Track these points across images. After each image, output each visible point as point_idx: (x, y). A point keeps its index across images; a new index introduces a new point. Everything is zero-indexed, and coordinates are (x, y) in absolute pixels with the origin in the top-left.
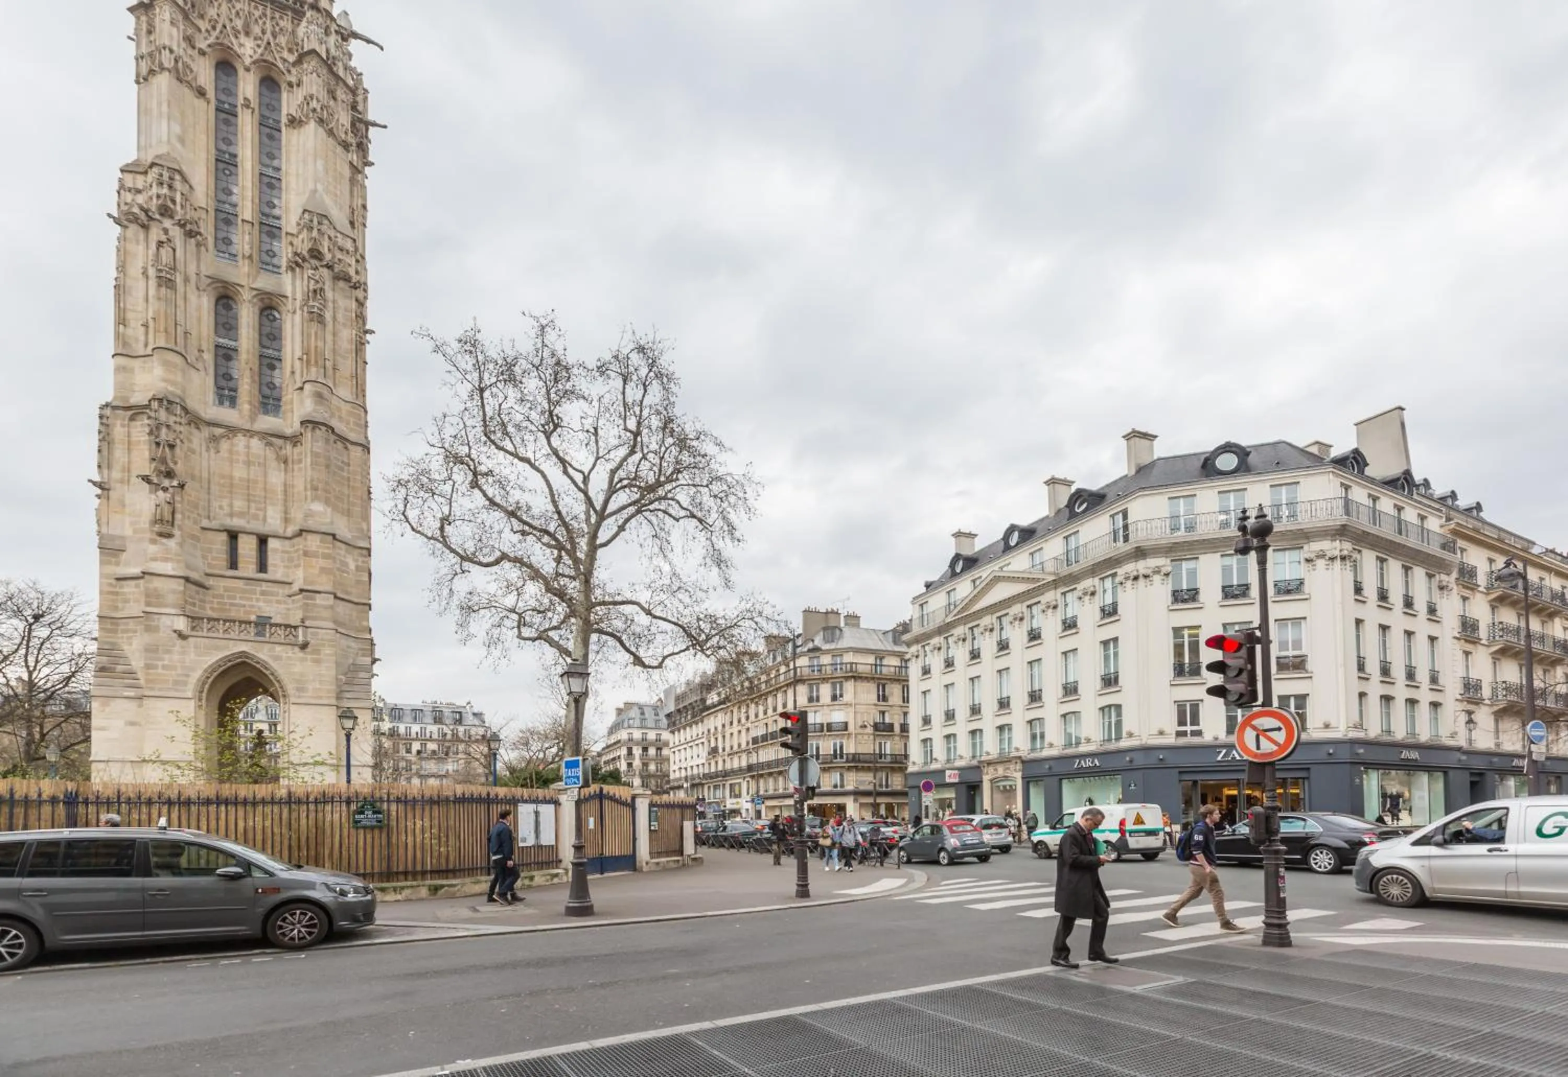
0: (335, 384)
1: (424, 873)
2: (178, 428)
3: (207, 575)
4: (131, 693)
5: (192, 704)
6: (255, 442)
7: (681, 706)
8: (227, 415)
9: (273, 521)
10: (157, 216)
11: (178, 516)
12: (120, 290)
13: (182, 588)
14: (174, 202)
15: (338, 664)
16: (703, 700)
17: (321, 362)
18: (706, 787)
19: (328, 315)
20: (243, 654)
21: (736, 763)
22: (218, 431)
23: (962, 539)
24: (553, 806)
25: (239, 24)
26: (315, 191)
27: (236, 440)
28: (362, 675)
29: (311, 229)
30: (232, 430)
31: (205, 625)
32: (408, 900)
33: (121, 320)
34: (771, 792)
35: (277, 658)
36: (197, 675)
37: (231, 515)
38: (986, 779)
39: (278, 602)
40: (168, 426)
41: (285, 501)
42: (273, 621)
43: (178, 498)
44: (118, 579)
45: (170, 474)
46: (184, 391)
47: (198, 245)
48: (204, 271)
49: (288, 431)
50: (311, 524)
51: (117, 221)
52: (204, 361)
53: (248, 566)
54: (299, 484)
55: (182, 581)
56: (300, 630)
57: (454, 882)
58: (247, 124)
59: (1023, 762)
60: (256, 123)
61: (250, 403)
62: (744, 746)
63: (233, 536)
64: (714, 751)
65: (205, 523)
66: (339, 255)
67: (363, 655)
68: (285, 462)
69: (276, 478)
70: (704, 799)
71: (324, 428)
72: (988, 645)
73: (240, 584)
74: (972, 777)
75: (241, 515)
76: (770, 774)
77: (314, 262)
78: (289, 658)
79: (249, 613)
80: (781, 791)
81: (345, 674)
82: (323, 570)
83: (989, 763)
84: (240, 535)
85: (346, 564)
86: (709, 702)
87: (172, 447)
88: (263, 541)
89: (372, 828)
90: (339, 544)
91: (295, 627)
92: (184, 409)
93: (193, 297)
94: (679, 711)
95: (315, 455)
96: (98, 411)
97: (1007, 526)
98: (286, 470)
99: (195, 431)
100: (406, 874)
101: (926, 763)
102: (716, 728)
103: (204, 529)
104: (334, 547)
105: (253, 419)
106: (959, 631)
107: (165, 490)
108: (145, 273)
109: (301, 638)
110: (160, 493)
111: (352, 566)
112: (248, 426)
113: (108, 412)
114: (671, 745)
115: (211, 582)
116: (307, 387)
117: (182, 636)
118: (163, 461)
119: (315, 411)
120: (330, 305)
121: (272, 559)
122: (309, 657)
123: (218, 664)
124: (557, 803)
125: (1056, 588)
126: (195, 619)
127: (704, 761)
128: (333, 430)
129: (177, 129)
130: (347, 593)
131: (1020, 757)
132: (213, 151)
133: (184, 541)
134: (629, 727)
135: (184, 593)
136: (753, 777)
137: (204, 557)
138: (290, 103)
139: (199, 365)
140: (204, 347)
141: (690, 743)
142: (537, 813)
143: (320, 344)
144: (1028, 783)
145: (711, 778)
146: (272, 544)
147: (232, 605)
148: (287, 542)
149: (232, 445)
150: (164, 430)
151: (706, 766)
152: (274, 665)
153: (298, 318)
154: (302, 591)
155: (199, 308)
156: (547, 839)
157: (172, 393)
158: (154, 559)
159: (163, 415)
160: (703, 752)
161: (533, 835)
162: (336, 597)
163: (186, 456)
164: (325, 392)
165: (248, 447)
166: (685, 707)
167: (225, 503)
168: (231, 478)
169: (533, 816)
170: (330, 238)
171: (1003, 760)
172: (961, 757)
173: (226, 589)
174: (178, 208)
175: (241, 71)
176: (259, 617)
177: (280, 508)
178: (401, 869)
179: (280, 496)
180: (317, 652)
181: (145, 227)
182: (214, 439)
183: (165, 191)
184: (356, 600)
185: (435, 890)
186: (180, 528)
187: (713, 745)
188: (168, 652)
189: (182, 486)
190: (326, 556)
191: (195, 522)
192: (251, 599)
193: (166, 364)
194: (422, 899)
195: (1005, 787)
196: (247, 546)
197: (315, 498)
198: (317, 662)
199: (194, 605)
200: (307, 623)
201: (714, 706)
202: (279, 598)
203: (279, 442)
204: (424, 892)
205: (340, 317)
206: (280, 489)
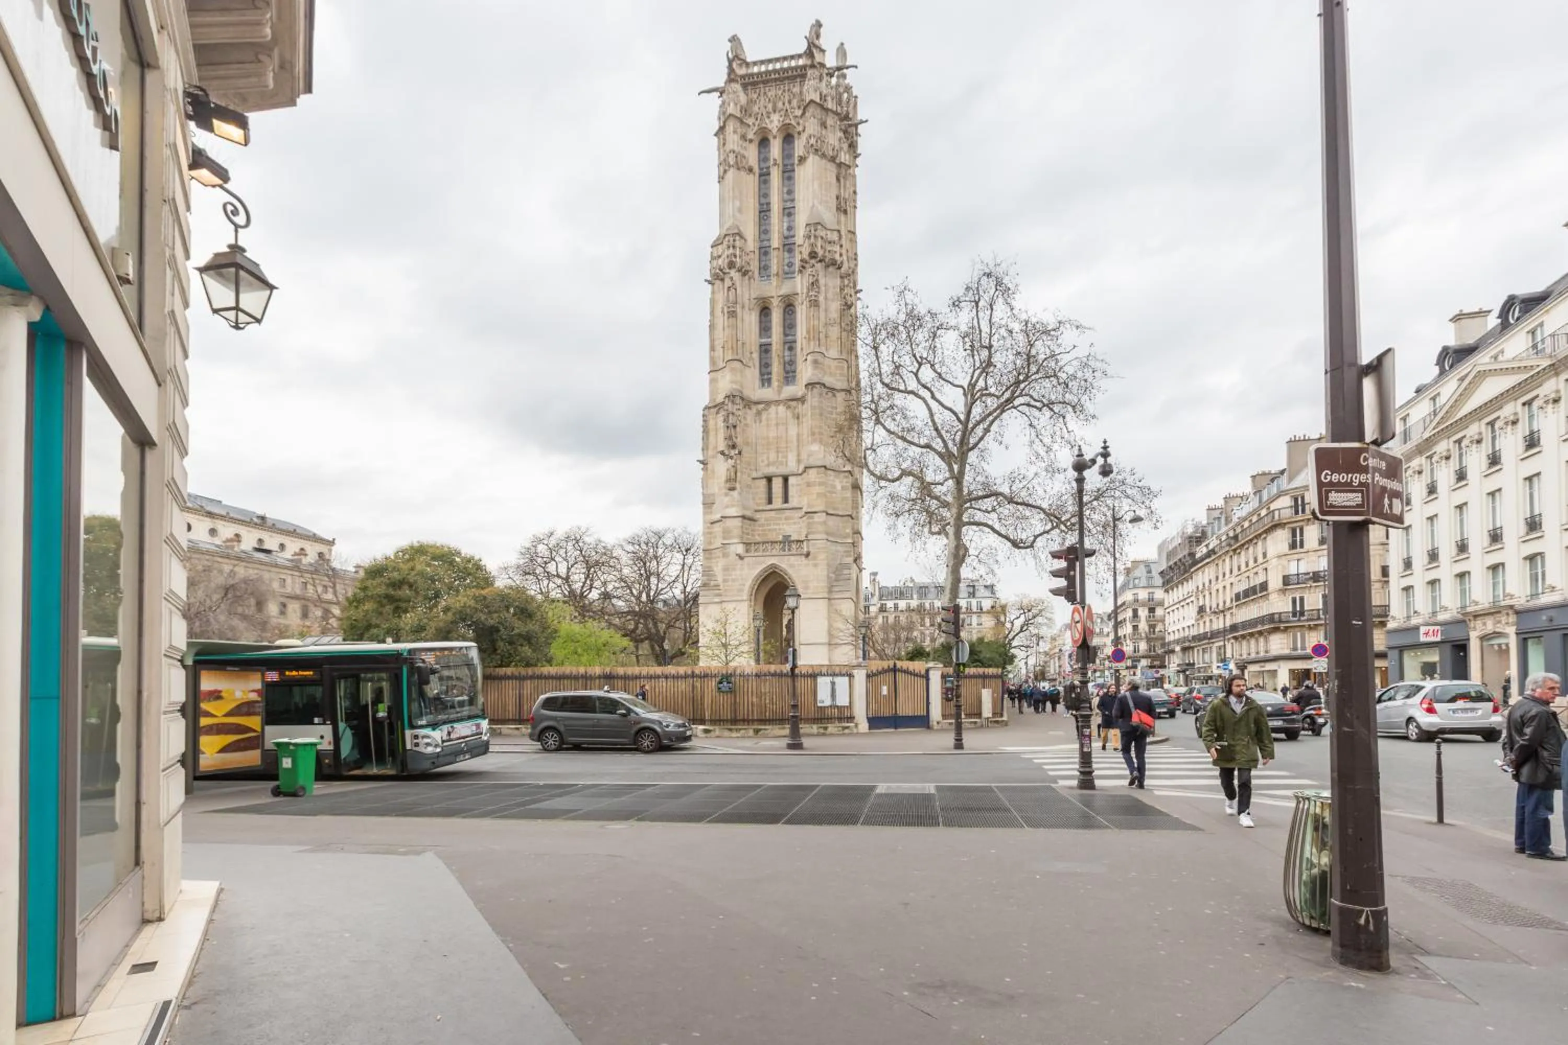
0: (826, 350)
1: (753, 721)
2: (738, 413)
3: (756, 511)
4: (717, 600)
5: (746, 604)
6: (781, 408)
7: (1171, 563)
8: (767, 393)
9: (792, 466)
10: (728, 271)
11: (739, 474)
12: (712, 327)
13: (740, 524)
14: (735, 256)
15: (828, 565)
16: (1192, 555)
17: (817, 336)
18: (1196, 650)
19: (821, 298)
20: (773, 566)
21: (1219, 624)
22: (761, 407)
23: (1464, 322)
24: (847, 678)
25: (770, 106)
26: (813, 206)
27: (770, 410)
28: (846, 572)
29: (809, 237)
30: (768, 403)
31: (753, 548)
32: (743, 737)
33: (712, 349)
34: (1253, 656)
35: (792, 566)
36: (749, 583)
37: (768, 465)
38: (1474, 636)
39: (795, 523)
40: (733, 414)
41: (798, 446)
42: (792, 538)
43: (738, 462)
44: (712, 523)
45: (734, 447)
46: (742, 386)
47: (750, 278)
48: (753, 296)
49: (800, 394)
50: (812, 462)
51: (710, 282)
52: (753, 359)
53: (778, 502)
54: (805, 431)
55: (740, 519)
56: (805, 543)
57: (767, 727)
58: (775, 176)
59: (1517, 613)
60: (780, 172)
61: (778, 381)
62: (1228, 604)
63: (769, 479)
64: (1201, 610)
65: (755, 475)
66: (829, 248)
67: (847, 556)
68: (798, 418)
69: (793, 431)
70: (1194, 664)
71: (818, 386)
72: (1476, 460)
73: (773, 514)
74: (1456, 634)
75: (774, 463)
76: (1252, 635)
77: (813, 261)
78: (799, 565)
79: (778, 534)
80: (1262, 654)
81: (834, 573)
82: (819, 495)
83: (1476, 616)
84: (774, 479)
85: (834, 487)
86: (1198, 556)
87: (735, 427)
88: (786, 479)
89: (727, 692)
90: (829, 472)
91: (802, 541)
92: (742, 398)
93: (746, 317)
94: (1170, 567)
95: (813, 408)
96: (702, 412)
97: (1505, 298)
98: (798, 424)
99: (748, 411)
100: (744, 720)
101: (1409, 617)
102: (1204, 585)
103: (754, 479)
104: (826, 475)
105: (779, 392)
106: (1441, 447)
107: (731, 458)
108: (723, 312)
109: (805, 550)
110: (730, 460)
111: (839, 487)
112: (776, 398)
113: (706, 412)
114: (1166, 605)
115: (757, 516)
116: (809, 358)
117: (741, 558)
118: (730, 438)
119: (813, 375)
120: (823, 288)
121: (792, 491)
122: (811, 562)
123: (760, 575)
124: (851, 676)
125: (1557, 374)
126: (747, 544)
127: (1193, 622)
128: (824, 385)
129: (737, 203)
130: (834, 509)
131: (1511, 607)
132: (757, 205)
133: (742, 490)
134: (1135, 587)
135: (742, 527)
136: (1235, 638)
137: (754, 499)
138: (799, 148)
139: (751, 364)
140: (753, 350)
141: (1183, 602)
142: (833, 684)
143: (816, 323)
144: (1525, 639)
145: (1200, 640)
146: (792, 480)
147: (770, 530)
148: (799, 478)
149: (768, 414)
150: (731, 417)
151: (1196, 628)
152: (790, 571)
153: (804, 307)
154: (806, 513)
155: (750, 323)
156: (842, 700)
157: (734, 389)
158: (727, 507)
159: (730, 407)
160: (1192, 611)
161: (829, 698)
162: (827, 514)
163: (743, 430)
164: (819, 357)
165: (777, 413)
166: (1175, 563)
167: (765, 457)
168: (768, 438)
169: (829, 685)
170: (822, 238)
171: (1494, 611)
172: (1446, 609)
173: (766, 520)
174: (738, 259)
175: (772, 140)
176: (784, 536)
177: (795, 453)
178: (741, 718)
179: (795, 443)
180: (815, 558)
181: (722, 280)
182: (759, 413)
183: (731, 251)
184: (841, 513)
185: (757, 731)
186: (740, 482)
187: (1201, 604)
188: (734, 569)
189: (740, 453)
190: (820, 484)
191: (749, 476)
192: (779, 524)
193: (733, 370)
194: (749, 737)
195: (1500, 645)
196: (777, 484)
197: (814, 441)
198: (815, 565)
199: (748, 534)
200: (810, 537)
201: (1202, 559)
202: (796, 520)
203: (793, 404)
204: (751, 733)
205: (830, 295)
206: (795, 439)
